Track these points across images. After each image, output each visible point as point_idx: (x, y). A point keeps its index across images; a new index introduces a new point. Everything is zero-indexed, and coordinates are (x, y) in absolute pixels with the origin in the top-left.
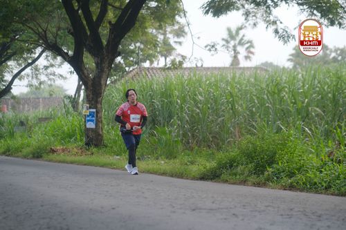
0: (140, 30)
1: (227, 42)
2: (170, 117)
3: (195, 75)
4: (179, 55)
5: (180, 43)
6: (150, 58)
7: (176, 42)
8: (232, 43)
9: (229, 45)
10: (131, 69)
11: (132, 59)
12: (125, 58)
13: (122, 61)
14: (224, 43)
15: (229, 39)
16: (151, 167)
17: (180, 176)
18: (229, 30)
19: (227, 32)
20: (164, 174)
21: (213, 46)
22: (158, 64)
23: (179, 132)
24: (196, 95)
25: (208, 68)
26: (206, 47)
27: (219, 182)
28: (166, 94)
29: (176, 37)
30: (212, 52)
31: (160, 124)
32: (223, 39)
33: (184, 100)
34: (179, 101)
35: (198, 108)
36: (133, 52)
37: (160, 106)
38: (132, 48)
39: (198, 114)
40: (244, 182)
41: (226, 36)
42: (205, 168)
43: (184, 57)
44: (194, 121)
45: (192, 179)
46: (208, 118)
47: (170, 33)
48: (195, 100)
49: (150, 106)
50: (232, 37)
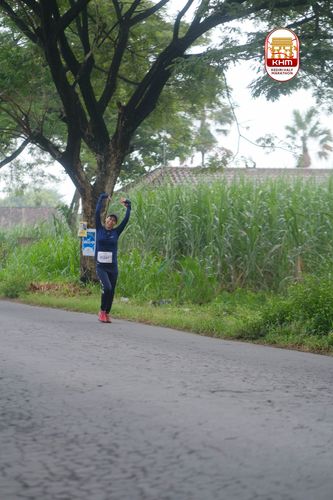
0: (164, 114)
1: (294, 131)
2: (205, 241)
3: (242, 181)
4: (223, 149)
5: (225, 132)
6: (180, 153)
7: (218, 130)
8: (301, 133)
9: (296, 136)
10: (153, 168)
11: (154, 154)
12: (144, 153)
13: (140, 157)
14: (289, 133)
15: (296, 128)
16: (169, 316)
17: (209, 332)
18: (296, 114)
19: (293, 118)
20: (187, 328)
21: (268, 141)
22: (192, 162)
23: (215, 264)
24: (242, 210)
25: (264, 170)
26: (258, 141)
27: (263, 344)
28: (200, 208)
29: (219, 124)
30: (267, 149)
31: (190, 251)
32: (288, 128)
33: (224, 217)
34: (217, 219)
35: (245, 229)
36: (156, 144)
37: (190, 225)
38: (154, 138)
39: (244, 239)
40: (298, 346)
41: (292, 123)
42: (244, 322)
43: (228, 154)
44: (238, 249)
45: (225, 339)
46: (259, 244)
47: (211, 117)
48: (241, 218)
49: (176, 226)
50: (301, 125)
